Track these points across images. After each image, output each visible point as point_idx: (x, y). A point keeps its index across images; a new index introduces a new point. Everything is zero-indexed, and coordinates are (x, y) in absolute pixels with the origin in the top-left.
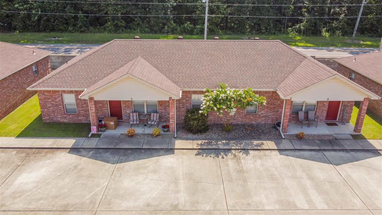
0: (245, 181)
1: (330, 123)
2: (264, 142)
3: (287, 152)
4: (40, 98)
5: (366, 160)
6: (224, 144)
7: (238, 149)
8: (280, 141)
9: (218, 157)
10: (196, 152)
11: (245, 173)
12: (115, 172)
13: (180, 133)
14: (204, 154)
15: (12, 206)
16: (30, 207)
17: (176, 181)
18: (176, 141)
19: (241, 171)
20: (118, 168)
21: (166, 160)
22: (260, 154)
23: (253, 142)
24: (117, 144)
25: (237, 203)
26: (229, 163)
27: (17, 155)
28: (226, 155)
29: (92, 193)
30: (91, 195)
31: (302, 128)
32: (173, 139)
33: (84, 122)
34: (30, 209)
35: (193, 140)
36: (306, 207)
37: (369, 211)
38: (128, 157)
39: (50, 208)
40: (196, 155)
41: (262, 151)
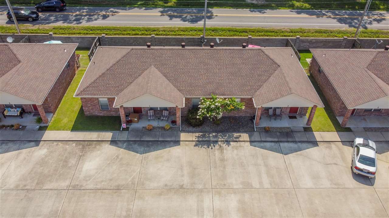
0: (224, 168)
1: (292, 116)
2: (242, 134)
3: (255, 143)
4: (82, 101)
5: (306, 150)
6: (214, 137)
7: (223, 141)
8: (252, 133)
9: (209, 148)
10: (194, 143)
11: (225, 162)
12: (143, 161)
13: (184, 126)
14: (199, 145)
15: (87, 186)
16: (97, 187)
17: (181, 168)
18: (181, 134)
19: (222, 160)
20: (145, 158)
21: (175, 151)
22: (237, 145)
23: (234, 135)
24: (141, 137)
25: (218, 184)
26: (216, 153)
27: (77, 147)
28: (214, 147)
29: (132, 177)
30: (131, 178)
31: (270, 121)
32: (179, 132)
33: (115, 115)
34: (98, 188)
35: (193, 132)
36: (258, 186)
37: (293, 189)
38: (150, 148)
39: (109, 187)
40: (194, 146)
41: (239, 143)
